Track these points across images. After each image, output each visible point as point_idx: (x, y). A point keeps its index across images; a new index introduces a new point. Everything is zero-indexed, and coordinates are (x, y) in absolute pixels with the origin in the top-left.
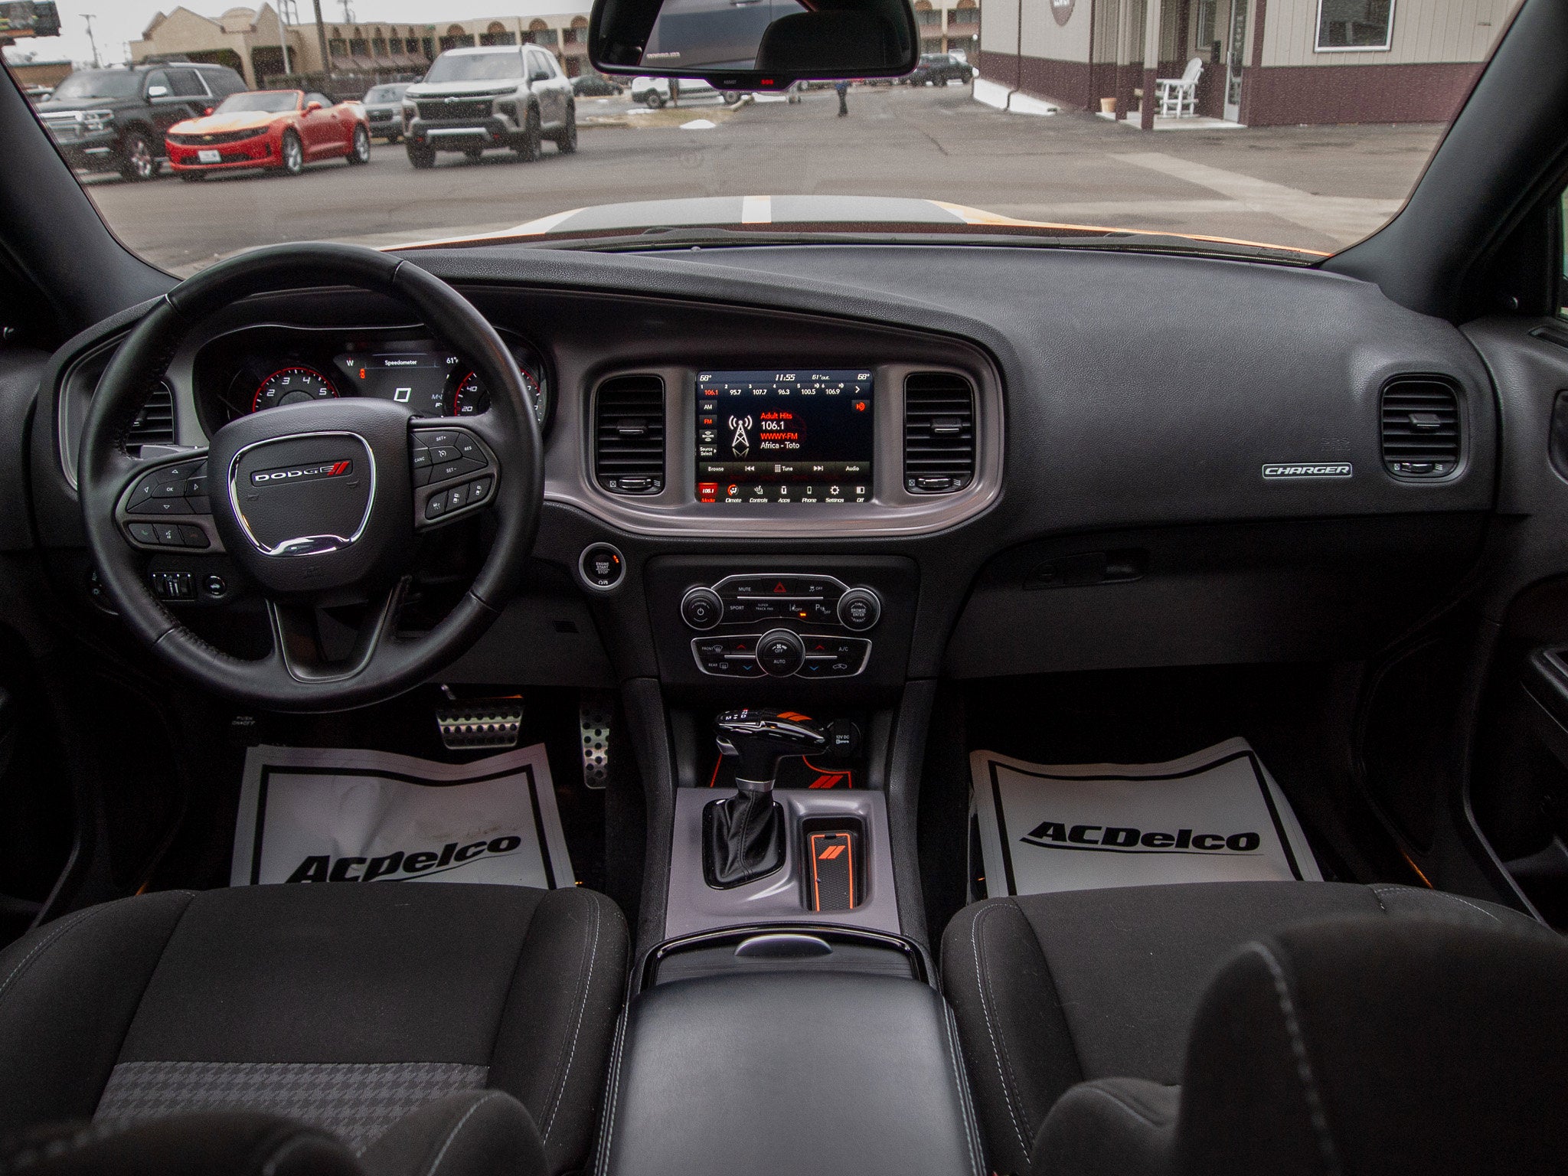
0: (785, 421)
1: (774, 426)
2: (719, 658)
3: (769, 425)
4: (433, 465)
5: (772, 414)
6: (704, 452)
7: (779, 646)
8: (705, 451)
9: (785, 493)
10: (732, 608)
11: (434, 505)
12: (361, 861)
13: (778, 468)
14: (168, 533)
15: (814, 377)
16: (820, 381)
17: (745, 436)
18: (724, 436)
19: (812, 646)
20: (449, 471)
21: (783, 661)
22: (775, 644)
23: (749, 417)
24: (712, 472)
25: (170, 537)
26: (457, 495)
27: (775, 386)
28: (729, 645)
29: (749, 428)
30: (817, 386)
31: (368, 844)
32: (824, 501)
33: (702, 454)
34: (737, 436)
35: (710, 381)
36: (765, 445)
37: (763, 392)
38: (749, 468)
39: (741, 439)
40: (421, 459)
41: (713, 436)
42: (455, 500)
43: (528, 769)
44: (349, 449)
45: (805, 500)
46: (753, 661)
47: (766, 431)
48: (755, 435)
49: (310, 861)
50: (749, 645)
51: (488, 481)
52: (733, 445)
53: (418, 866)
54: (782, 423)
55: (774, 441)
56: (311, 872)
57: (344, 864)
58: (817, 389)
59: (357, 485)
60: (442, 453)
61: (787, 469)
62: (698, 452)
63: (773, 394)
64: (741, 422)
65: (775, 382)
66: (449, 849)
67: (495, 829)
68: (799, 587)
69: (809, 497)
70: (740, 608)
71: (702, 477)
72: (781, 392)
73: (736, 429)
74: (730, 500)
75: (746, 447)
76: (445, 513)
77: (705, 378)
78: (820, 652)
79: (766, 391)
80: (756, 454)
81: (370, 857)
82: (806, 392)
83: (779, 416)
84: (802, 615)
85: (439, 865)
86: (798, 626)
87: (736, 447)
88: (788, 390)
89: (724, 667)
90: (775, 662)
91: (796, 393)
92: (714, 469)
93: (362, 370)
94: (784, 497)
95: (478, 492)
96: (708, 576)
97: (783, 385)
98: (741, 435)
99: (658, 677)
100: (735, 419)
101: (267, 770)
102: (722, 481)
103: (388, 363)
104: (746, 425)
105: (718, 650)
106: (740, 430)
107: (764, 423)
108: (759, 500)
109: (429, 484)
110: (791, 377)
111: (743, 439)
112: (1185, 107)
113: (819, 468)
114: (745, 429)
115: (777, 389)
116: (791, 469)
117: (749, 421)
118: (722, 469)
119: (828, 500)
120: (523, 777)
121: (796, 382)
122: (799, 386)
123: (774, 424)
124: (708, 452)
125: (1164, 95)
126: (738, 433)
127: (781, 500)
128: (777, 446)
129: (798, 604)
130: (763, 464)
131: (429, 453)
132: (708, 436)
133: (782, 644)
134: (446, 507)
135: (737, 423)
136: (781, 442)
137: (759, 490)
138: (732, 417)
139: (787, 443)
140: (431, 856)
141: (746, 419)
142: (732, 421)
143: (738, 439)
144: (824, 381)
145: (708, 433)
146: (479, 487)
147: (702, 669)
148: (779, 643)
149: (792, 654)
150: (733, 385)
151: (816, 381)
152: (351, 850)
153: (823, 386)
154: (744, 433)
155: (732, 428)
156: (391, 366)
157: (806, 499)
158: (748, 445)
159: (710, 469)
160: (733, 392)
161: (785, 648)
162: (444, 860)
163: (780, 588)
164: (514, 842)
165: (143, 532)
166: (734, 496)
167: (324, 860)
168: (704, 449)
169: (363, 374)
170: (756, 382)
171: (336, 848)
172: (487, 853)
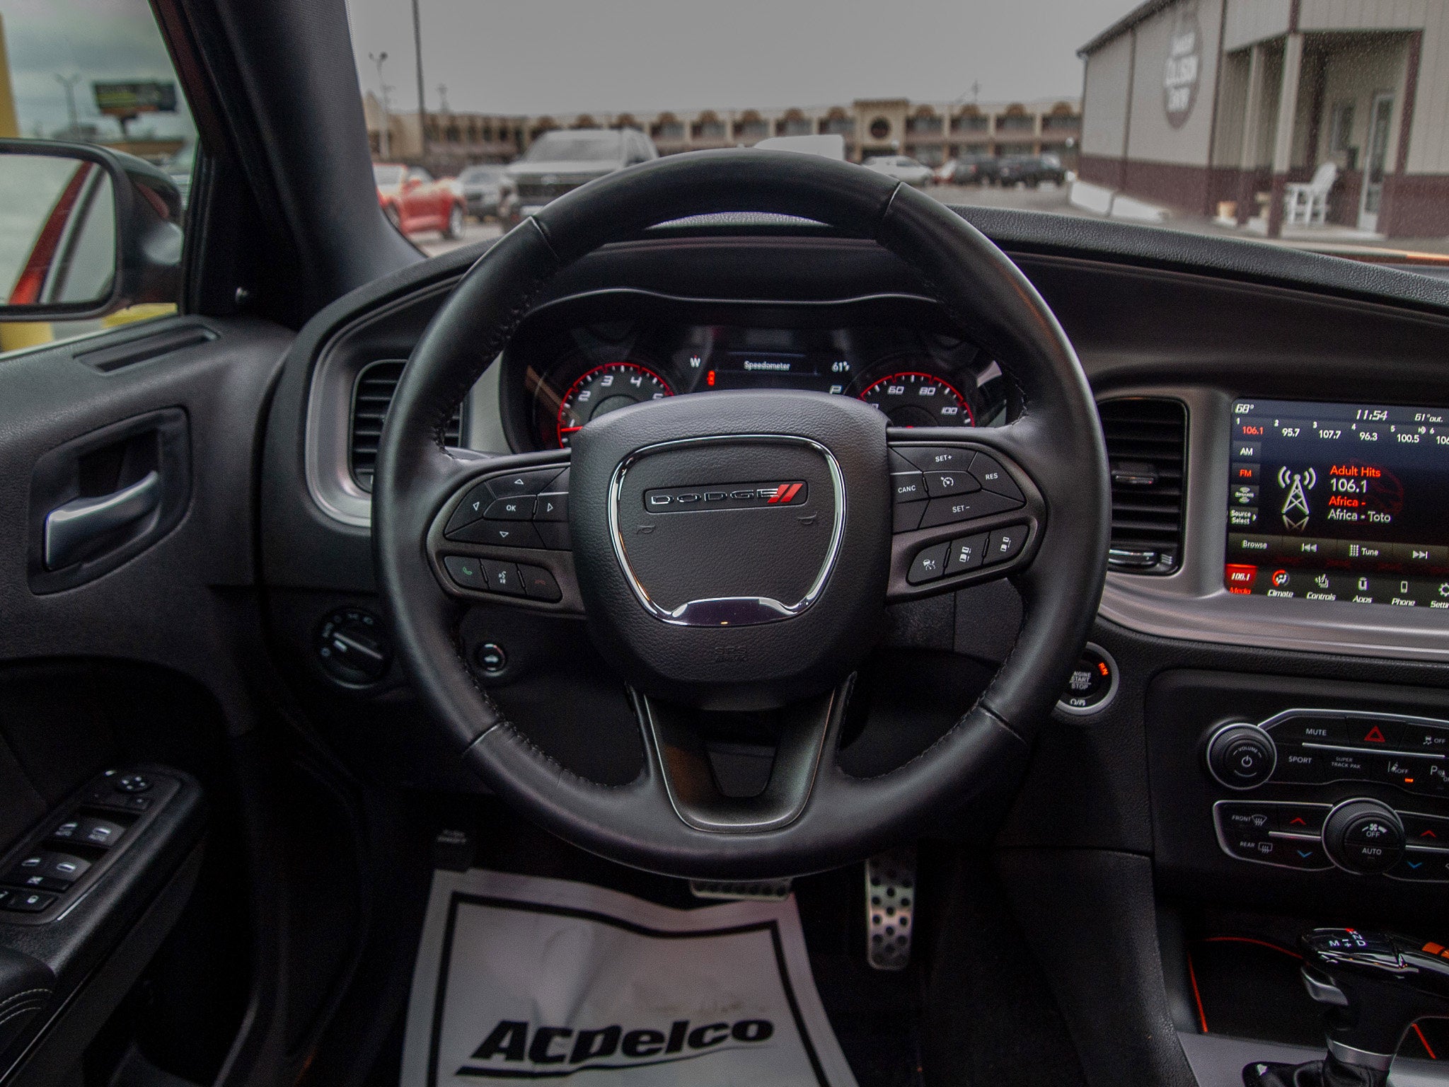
0: (1369, 480)
1: (1350, 487)
2: (1259, 835)
3: (1343, 484)
4: (929, 498)
5: (1348, 468)
6: (1237, 517)
7: (1373, 827)
8: (1240, 517)
9: (1365, 588)
10: (1292, 759)
11: (925, 563)
12: (566, 1033)
13: (1354, 550)
14: (502, 575)
15: (1418, 417)
16: (1427, 423)
17: (1303, 498)
18: (1270, 496)
19: (1416, 829)
20: (956, 509)
21: (1378, 852)
22: (1368, 823)
23: (1311, 470)
24: (1248, 549)
25: (504, 581)
26: (965, 550)
27: (1354, 427)
28: (1280, 818)
29: (1310, 487)
30: (1423, 430)
31: (575, 1011)
32: (1429, 605)
33: (1234, 521)
34: (1290, 498)
35: (1251, 413)
36: (1335, 515)
37: (1335, 434)
38: (1308, 547)
39: (1296, 502)
40: (909, 489)
41: (1252, 495)
42: (963, 557)
43: (772, 926)
44: (803, 463)
45: (1396, 601)
46: (1318, 843)
47: (1337, 493)
48: (1320, 497)
49: (504, 1027)
50: (1313, 819)
51: (1024, 529)
52: (1285, 510)
53: (642, 1048)
54: (1364, 482)
55: (1350, 509)
56: (505, 1043)
57: (545, 1035)
58: (1421, 436)
59: (814, 520)
60: (946, 481)
61: (1370, 553)
62: (1229, 518)
63: (1350, 440)
64: (1297, 477)
65: (1354, 421)
66: (679, 1027)
67: (735, 1007)
68: (1411, 736)
69: (1403, 597)
70: (1305, 760)
71: (1234, 556)
72: (1364, 436)
73: (1289, 487)
74: (1275, 593)
75: (1304, 516)
76: (943, 577)
77: (1243, 408)
78: (1427, 840)
79: (1339, 432)
80: (1320, 526)
81: (578, 1027)
82: (1405, 438)
83: (1359, 472)
84: (1407, 780)
85: (669, 1050)
86: (1391, 792)
87: (1288, 514)
88: (1375, 434)
89: (1265, 850)
90: (1365, 851)
91: (1388, 442)
92: (1253, 545)
93: (712, 373)
94: (1362, 594)
95: (1004, 547)
96: (1254, 707)
97: (1368, 425)
98: (1296, 497)
99: (1151, 855)
100: (1289, 473)
101: (458, 898)
102: (1264, 564)
103: (748, 365)
104: (1306, 483)
105: (1259, 822)
106: (1296, 489)
107: (1334, 481)
108: (1321, 597)
109: (918, 529)
110: (1380, 415)
111: (1301, 503)
112: (1315, 215)
113: (1422, 555)
114: (1304, 488)
115: (1358, 431)
116: (1376, 553)
117: (1311, 476)
118: (1265, 545)
119: (1434, 604)
120: (766, 935)
121: (1389, 422)
122: (1393, 429)
123: (1350, 484)
124: (1243, 518)
125: (1292, 203)
126: (1292, 493)
127: (1357, 599)
128: (1355, 517)
129: (1402, 762)
130: (1331, 543)
131: (920, 481)
132: (1245, 494)
133: (1379, 824)
134: (945, 567)
135: (1291, 477)
136: (1360, 511)
137: (1322, 581)
138: (1284, 468)
139: (1371, 513)
140: (656, 1037)
141: (1306, 474)
142: (1283, 476)
143: (1291, 502)
144: (1435, 425)
145: (1245, 489)
146: (1006, 540)
147: (1227, 850)
148: (1374, 822)
149: (1390, 841)
150: (1286, 421)
151: (1420, 424)
152: (555, 1019)
153: (1432, 431)
154: (1301, 494)
155: (1284, 485)
156: (753, 370)
157: (1398, 601)
158: (1307, 512)
159: (1245, 544)
160: (1288, 432)
161: (1383, 830)
162: (675, 1046)
163: (1375, 735)
164: (765, 1030)
165: (465, 570)
166: (1281, 588)
167: (520, 1028)
168: (1237, 514)
169: (712, 379)
170: (1325, 419)
171: (536, 1012)
172: (730, 1041)
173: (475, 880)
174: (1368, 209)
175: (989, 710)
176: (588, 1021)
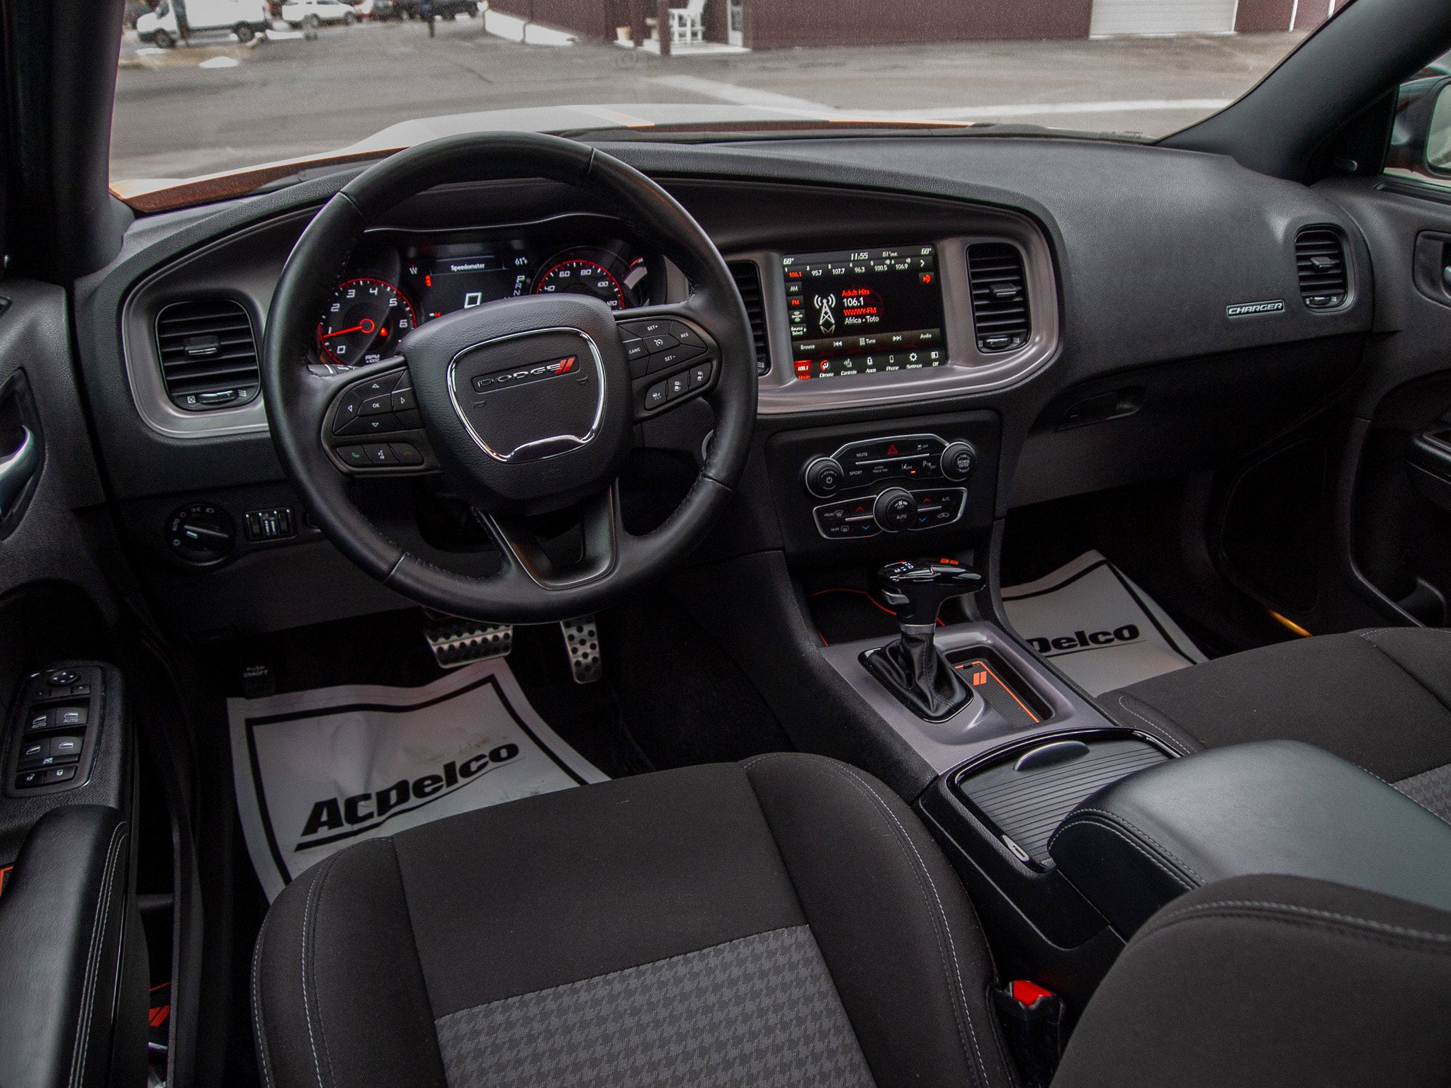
0: (864, 296)
1: (854, 302)
2: (840, 522)
3: (850, 301)
4: (650, 354)
5: (851, 291)
6: (795, 331)
7: (900, 503)
8: (798, 331)
9: (871, 363)
10: (851, 473)
11: (654, 396)
12: (366, 797)
13: (862, 341)
14: (381, 453)
15: (885, 254)
16: (890, 258)
17: (830, 314)
18: (811, 316)
19: (920, 499)
20: (667, 359)
21: (905, 516)
22: (897, 502)
23: (832, 295)
24: (805, 350)
25: (383, 457)
26: (677, 383)
27: (851, 265)
28: (849, 509)
29: (833, 306)
30: (888, 262)
32: (905, 368)
33: (794, 334)
34: (823, 314)
35: (793, 264)
36: (849, 321)
37: (841, 271)
38: (837, 344)
39: (826, 317)
40: (636, 350)
41: (801, 316)
42: (677, 388)
43: (491, 679)
45: (888, 368)
46: (872, 520)
47: (848, 308)
48: (839, 311)
49: (318, 807)
50: (867, 506)
51: (708, 365)
52: (821, 322)
53: (428, 790)
54: (861, 299)
55: (857, 317)
56: (324, 818)
57: (352, 803)
58: (888, 266)
59: (587, 380)
60: (658, 342)
61: (870, 342)
62: (791, 332)
63: (850, 272)
64: (825, 301)
65: (851, 261)
66: (450, 768)
67: (485, 742)
68: (908, 447)
69: (892, 365)
70: (859, 473)
71: (798, 356)
72: (857, 270)
73: (821, 307)
74: (824, 375)
75: (832, 325)
76: (668, 402)
77: (788, 261)
78: (927, 504)
79: (843, 269)
80: (842, 330)
81: (373, 791)
82: (879, 268)
83: (858, 293)
84: (912, 472)
85: (449, 785)
86: (906, 481)
87: (823, 325)
88: (863, 268)
89: (845, 530)
90: (898, 517)
91: (870, 271)
92: (807, 347)
93: (428, 277)
94: (871, 367)
95: (699, 378)
96: (826, 447)
97: (858, 263)
98: (826, 313)
99: (783, 549)
100: (820, 299)
101: (250, 723)
102: (814, 358)
103: (454, 268)
104: (830, 303)
105: (839, 515)
106: (826, 309)
107: (845, 300)
108: (849, 373)
109: (646, 375)
110: (864, 255)
111: (829, 316)
113: (898, 338)
114: (830, 307)
115: (854, 267)
116: (874, 341)
117: (832, 299)
118: (813, 347)
119: (908, 367)
120: (488, 687)
121: (869, 259)
122: (872, 263)
123: (854, 301)
124: (799, 331)
125: (675, 23)
126: (823, 311)
127: (868, 371)
128: (860, 321)
129: (909, 462)
130: (850, 339)
131: (641, 344)
132: (797, 316)
133: (903, 500)
134: (667, 396)
135: (821, 302)
136: (863, 316)
137: (848, 363)
138: (817, 296)
139: (868, 317)
140: (436, 779)
141: (829, 298)
142: (817, 301)
143: (824, 317)
144: (894, 258)
145: (797, 313)
146: (700, 373)
147: (825, 536)
148: (900, 500)
149: (909, 509)
150: (815, 266)
151: (886, 258)
153: (893, 262)
154: (829, 311)
155: (818, 307)
156: (458, 271)
157: (890, 368)
158: (833, 322)
159: (802, 347)
160: (815, 273)
161: (906, 503)
162: (451, 780)
163: (893, 450)
164: (513, 750)
165: (354, 454)
166: (826, 371)
167: (332, 804)
168: (795, 329)
169: (429, 281)
170: (835, 262)
171: (339, 789)
172: (491, 765)
173: (261, 707)
174: (734, 29)
175: (710, 478)
176: (380, 784)
